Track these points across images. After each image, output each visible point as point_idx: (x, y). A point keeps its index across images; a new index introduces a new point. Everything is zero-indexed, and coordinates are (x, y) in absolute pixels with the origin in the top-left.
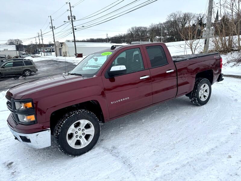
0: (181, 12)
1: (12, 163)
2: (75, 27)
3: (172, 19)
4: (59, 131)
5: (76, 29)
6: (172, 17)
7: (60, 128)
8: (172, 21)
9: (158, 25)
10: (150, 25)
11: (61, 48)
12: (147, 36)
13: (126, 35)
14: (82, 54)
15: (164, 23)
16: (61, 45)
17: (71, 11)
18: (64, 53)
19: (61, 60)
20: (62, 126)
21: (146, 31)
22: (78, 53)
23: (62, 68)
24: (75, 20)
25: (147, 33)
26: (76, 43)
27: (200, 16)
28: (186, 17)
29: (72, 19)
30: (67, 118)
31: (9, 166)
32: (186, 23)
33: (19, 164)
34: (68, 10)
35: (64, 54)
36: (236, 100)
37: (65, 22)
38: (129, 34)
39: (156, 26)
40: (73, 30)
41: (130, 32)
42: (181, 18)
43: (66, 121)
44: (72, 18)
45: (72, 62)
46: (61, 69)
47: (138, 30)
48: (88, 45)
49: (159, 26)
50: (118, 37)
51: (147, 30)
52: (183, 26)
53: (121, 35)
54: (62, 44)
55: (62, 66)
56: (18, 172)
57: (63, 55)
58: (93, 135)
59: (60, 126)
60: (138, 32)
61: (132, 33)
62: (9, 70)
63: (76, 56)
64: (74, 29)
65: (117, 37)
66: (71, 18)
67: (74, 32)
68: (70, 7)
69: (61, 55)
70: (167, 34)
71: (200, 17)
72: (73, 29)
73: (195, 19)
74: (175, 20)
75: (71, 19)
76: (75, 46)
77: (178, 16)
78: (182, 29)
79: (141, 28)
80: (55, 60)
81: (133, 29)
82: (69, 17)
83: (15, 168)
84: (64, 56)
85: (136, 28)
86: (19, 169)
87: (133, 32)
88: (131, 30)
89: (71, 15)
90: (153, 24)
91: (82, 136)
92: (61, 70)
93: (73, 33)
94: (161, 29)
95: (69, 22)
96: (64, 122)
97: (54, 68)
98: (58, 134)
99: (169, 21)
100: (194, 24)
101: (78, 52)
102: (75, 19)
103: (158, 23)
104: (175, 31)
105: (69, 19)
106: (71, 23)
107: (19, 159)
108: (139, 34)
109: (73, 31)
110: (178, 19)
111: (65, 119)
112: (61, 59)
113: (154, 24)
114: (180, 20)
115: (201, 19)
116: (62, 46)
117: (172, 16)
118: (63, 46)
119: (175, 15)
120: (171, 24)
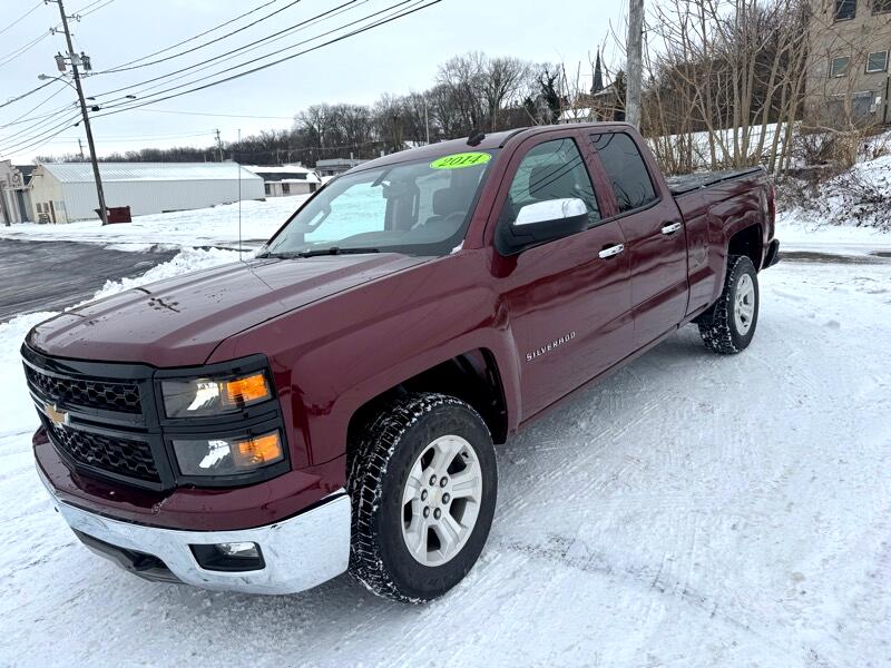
0: (483, 54)
2: (92, 99)
3: (456, 81)
4: (377, 493)
5: (96, 109)
6: (453, 72)
7: (378, 479)
8: (456, 87)
9: (408, 99)
10: (379, 99)
11: (23, 187)
12: (371, 139)
13: (289, 135)
14: (128, 208)
15: (428, 92)
16: (21, 174)
17: (67, 32)
18: (43, 209)
19: (36, 236)
20: (385, 471)
21: (364, 120)
22: (110, 207)
23: (59, 267)
24: (89, 72)
25: (369, 128)
26: (100, 165)
27: (547, 73)
28: (502, 76)
29: (75, 67)
30: (396, 433)
32: (502, 94)
34: (53, 31)
35: (39, 210)
36: (833, 324)
37: (43, 77)
38: (301, 131)
39: (400, 103)
40: (84, 112)
41: (303, 125)
42: (483, 75)
43: (396, 448)
44: (76, 65)
45: (98, 241)
46: (60, 271)
47: (335, 117)
48: (143, 172)
49: (412, 104)
50: (259, 144)
51: (370, 117)
52: (494, 104)
53: (271, 134)
54: (27, 172)
55: (53, 260)
57: (37, 218)
58: (479, 501)
59: (376, 473)
60: (334, 126)
61: (312, 127)
63: (102, 218)
64: (86, 109)
65: (254, 143)
66: (69, 61)
67: (86, 120)
68: (64, 18)
69: (25, 219)
70: (442, 131)
71: (545, 76)
72: (83, 107)
73: (533, 81)
74: (465, 84)
75: (69, 68)
76: (97, 175)
77: (473, 70)
78: (491, 114)
79: (344, 110)
80: (8, 240)
81: (316, 113)
82: (59, 58)
84: (43, 221)
85: (326, 109)
87: (316, 127)
88: (308, 117)
89: (71, 50)
90: (387, 94)
91: (441, 506)
92: (60, 275)
93: (82, 124)
94: (417, 115)
95: (65, 79)
96: (391, 451)
97: (21, 270)
98: (375, 508)
99: (444, 87)
100: (529, 99)
101: (111, 203)
102: (87, 66)
103: (407, 94)
104: (467, 121)
105: (61, 67)
106: (74, 84)
108: (339, 134)
109: (81, 117)
110: (476, 79)
111: (392, 440)
112: (32, 231)
113: (391, 96)
114: (483, 83)
115: (551, 81)
116: (27, 180)
117: (453, 67)
118: (35, 181)
119: (466, 66)
120: (453, 98)
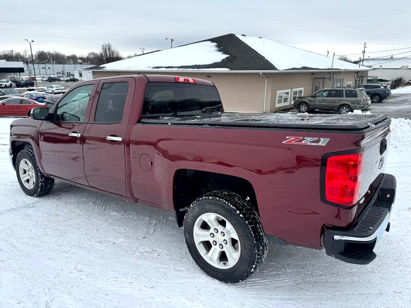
62: (319, 102)
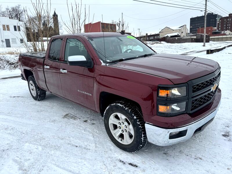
1: (223, 135)
31: (227, 135)
33: (219, 130)
56: (224, 125)
83: (224, 130)
86: (221, 127)
107: (216, 134)
